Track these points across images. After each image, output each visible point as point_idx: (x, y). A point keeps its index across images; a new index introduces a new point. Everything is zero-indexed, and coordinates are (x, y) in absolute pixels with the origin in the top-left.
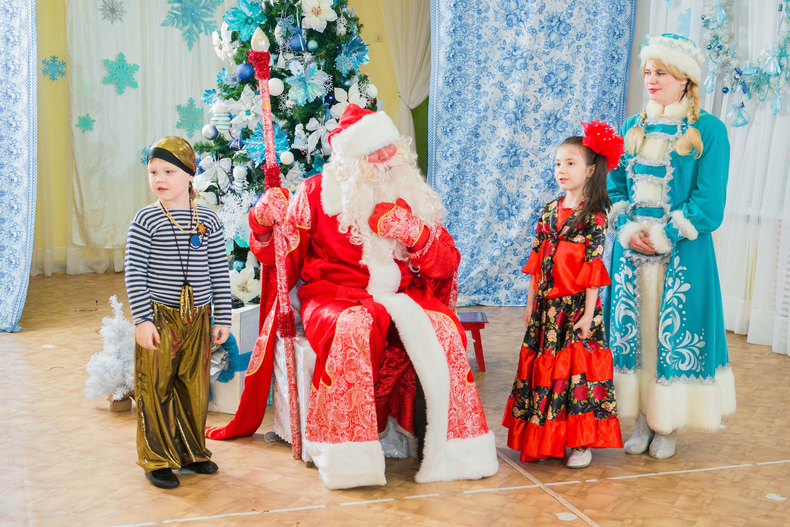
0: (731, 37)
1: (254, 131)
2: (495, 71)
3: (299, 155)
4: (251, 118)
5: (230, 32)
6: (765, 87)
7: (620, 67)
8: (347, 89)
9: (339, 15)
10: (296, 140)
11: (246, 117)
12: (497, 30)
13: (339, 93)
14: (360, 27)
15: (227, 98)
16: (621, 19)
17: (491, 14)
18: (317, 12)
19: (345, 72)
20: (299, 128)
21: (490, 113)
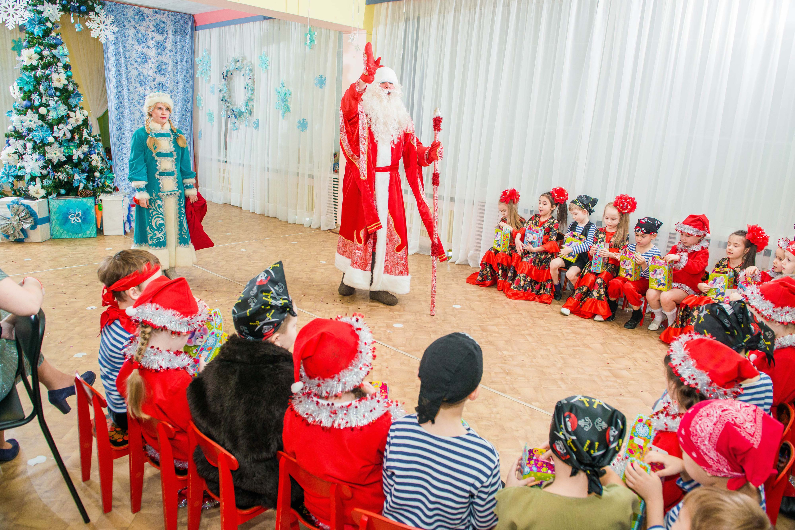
0: (230, 97)
1: (34, 129)
2: (137, 104)
3: (56, 138)
4: (32, 123)
5: (19, 87)
6: (242, 116)
7: (189, 105)
8: (75, 112)
9: (69, 82)
10: (55, 133)
11: (30, 123)
12: (136, 87)
13: (71, 114)
14: (78, 86)
15: (20, 115)
16: (188, 86)
17: (133, 80)
18: (59, 81)
19: (73, 105)
20: (55, 128)
21: (136, 122)
